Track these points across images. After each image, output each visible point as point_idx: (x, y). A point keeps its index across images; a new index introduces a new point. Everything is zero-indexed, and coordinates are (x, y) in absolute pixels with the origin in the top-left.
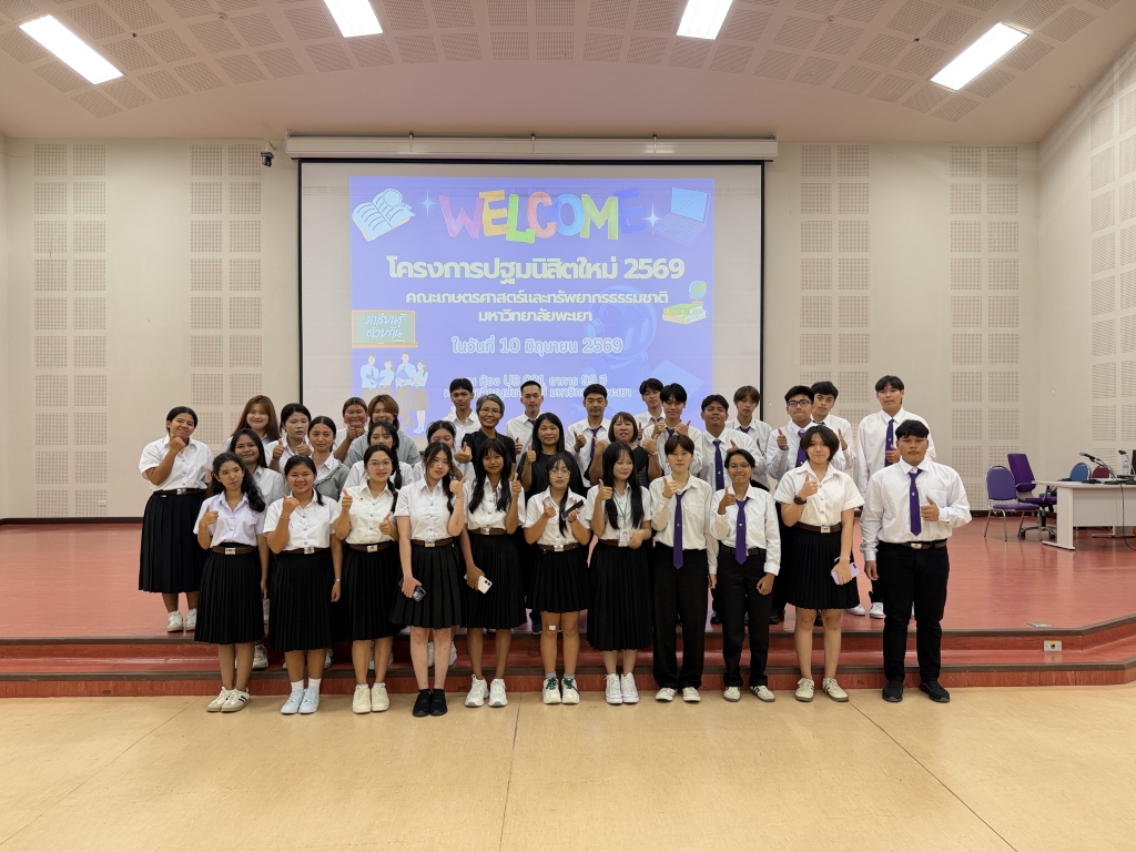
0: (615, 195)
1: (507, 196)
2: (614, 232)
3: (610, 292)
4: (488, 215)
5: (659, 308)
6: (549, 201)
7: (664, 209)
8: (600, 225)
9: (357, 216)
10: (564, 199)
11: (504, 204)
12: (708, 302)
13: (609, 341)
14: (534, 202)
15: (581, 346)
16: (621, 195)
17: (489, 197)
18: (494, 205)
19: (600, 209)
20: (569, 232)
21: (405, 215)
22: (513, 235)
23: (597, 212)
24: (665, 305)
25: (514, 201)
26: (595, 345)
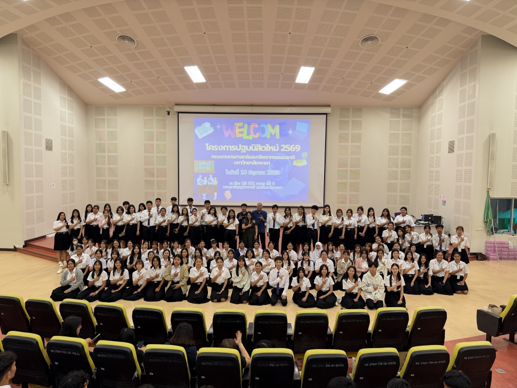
0: (278, 124)
1: (244, 124)
2: (278, 136)
3: (276, 156)
4: (238, 130)
5: (292, 161)
6: (257, 126)
7: (294, 129)
8: (273, 134)
9: (196, 131)
10: (263, 125)
11: (242, 127)
12: (307, 159)
13: (276, 171)
14: (252, 126)
15: (267, 173)
16: (281, 124)
17: (238, 125)
18: (240, 127)
19: (273, 129)
20: (263, 136)
21: (212, 130)
22: (245, 137)
24: (294, 160)
25: (246, 126)
26: (271, 172)
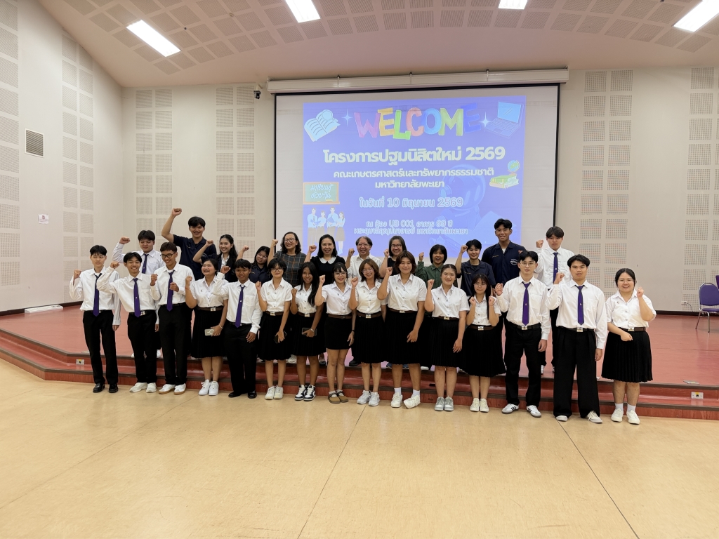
0: (461, 108)
1: (394, 111)
2: (460, 131)
3: (456, 169)
4: (383, 123)
5: (488, 178)
6: (419, 113)
7: (493, 116)
8: (451, 127)
9: (307, 127)
10: (431, 111)
11: (392, 116)
12: (520, 174)
13: (455, 199)
14: (411, 114)
15: (437, 203)
16: (465, 108)
17: (383, 112)
18: (386, 117)
19: (451, 117)
20: (431, 132)
21: (334, 125)
22: (397, 135)
23: (450, 119)
24: (491, 176)
25: (399, 114)
26: (445, 202)
